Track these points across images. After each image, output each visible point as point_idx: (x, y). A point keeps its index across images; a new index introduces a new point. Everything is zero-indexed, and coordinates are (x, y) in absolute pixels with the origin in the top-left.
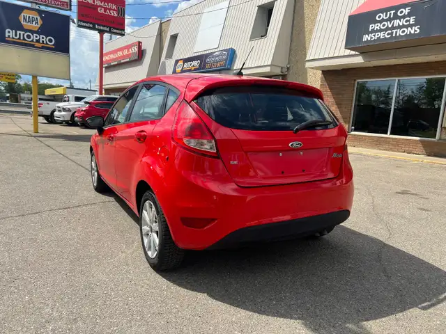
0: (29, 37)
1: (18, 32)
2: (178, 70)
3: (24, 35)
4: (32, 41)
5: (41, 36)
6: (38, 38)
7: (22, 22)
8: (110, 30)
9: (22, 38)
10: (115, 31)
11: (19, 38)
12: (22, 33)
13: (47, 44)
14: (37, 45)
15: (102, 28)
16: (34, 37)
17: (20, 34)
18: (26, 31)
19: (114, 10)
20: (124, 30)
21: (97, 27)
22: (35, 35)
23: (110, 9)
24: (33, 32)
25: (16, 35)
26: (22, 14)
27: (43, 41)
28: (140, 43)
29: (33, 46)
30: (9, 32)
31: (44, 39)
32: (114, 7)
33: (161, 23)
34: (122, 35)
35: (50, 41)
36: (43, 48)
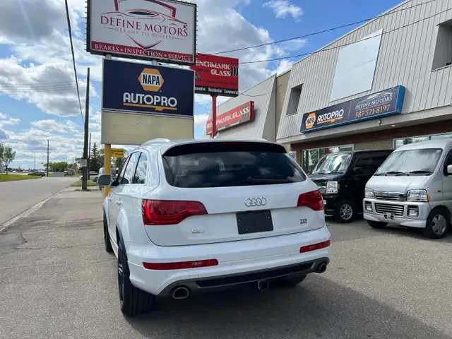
0: (149, 100)
1: (137, 95)
2: (309, 126)
3: (143, 97)
4: (153, 104)
5: (163, 98)
6: (159, 101)
7: (142, 84)
8: (223, 92)
9: (141, 102)
10: (229, 92)
11: (138, 103)
12: (141, 96)
13: (169, 106)
14: (158, 108)
15: (215, 90)
16: (155, 100)
17: (139, 97)
18: (146, 93)
19: (227, 70)
20: (237, 90)
21: (210, 90)
22: (155, 97)
23: (223, 70)
24: (153, 94)
25: (135, 99)
26: (142, 74)
27: (164, 104)
28: (252, 102)
30: (127, 96)
31: (165, 101)
32: (227, 67)
33: (276, 78)
34: (236, 95)
35: (172, 102)
36: (165, 111)
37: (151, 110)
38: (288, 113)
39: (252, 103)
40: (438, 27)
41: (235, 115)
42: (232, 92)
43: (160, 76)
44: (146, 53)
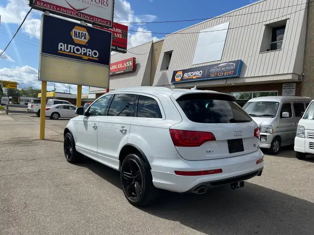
0: (78, 50)
1: (69, 46)
2: (178, 79)
3: (74, 48)
4: (81, 54)
5: (88, 50)
6: (85, 52)
7: (73, 37)
8: (116, 49)
9: (72, 51)
10: (120, 49)
11: (70, 51)
12: (72, 46)
13: (92, 56)
16: (83, 51)
17: (71, 47)
18: (76, 45)
19: (120, 33)
20: (126, 49)
22: (83, 49)
23: (117, 33)
24: (81, 46)
25: (67, 49)
26: (74, 30)
27: (89, 54)
30: (61, 46)
31: (90, 52)
32: (120, 31)
33: (153, 44)
34: (125, 52)
35: (95, 54)
36: (89, 60)
37: (79, 58)
38: (162, 69)
39: (134, 58)
40: (265, 26)
41: (120, 66)
42: (122, 50)
43: (87, 34)
44: (77, 14)
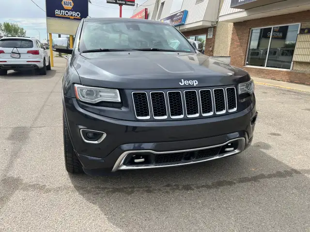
0: (67, 13)
3: (64, 12)
4: (69, 15)
5: (73, 12)
6: (72, 14)
7: (63, 5)
8: (126, 3)
10: (129, 3)
11: (62, 15)
13: (76, 16)
14: (71, 17)
15: (120, 2)
16: (70, 13)
17: (62, 12)
18: (65, 10)
20: (134, 2)
21: (118, 2)
24: (69, 10)
28: (146, 9)
29: (69, 18)
31: (75, 14)
34: (134, 5)
36: (74, 19)
42: (131, 3)
43: (72, 2)
